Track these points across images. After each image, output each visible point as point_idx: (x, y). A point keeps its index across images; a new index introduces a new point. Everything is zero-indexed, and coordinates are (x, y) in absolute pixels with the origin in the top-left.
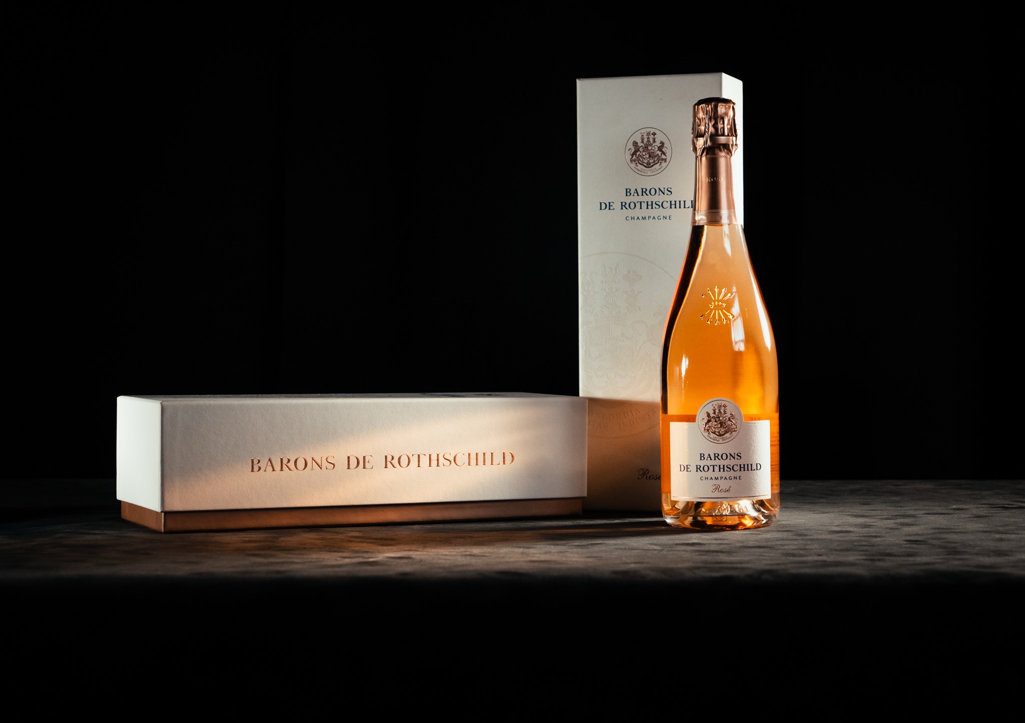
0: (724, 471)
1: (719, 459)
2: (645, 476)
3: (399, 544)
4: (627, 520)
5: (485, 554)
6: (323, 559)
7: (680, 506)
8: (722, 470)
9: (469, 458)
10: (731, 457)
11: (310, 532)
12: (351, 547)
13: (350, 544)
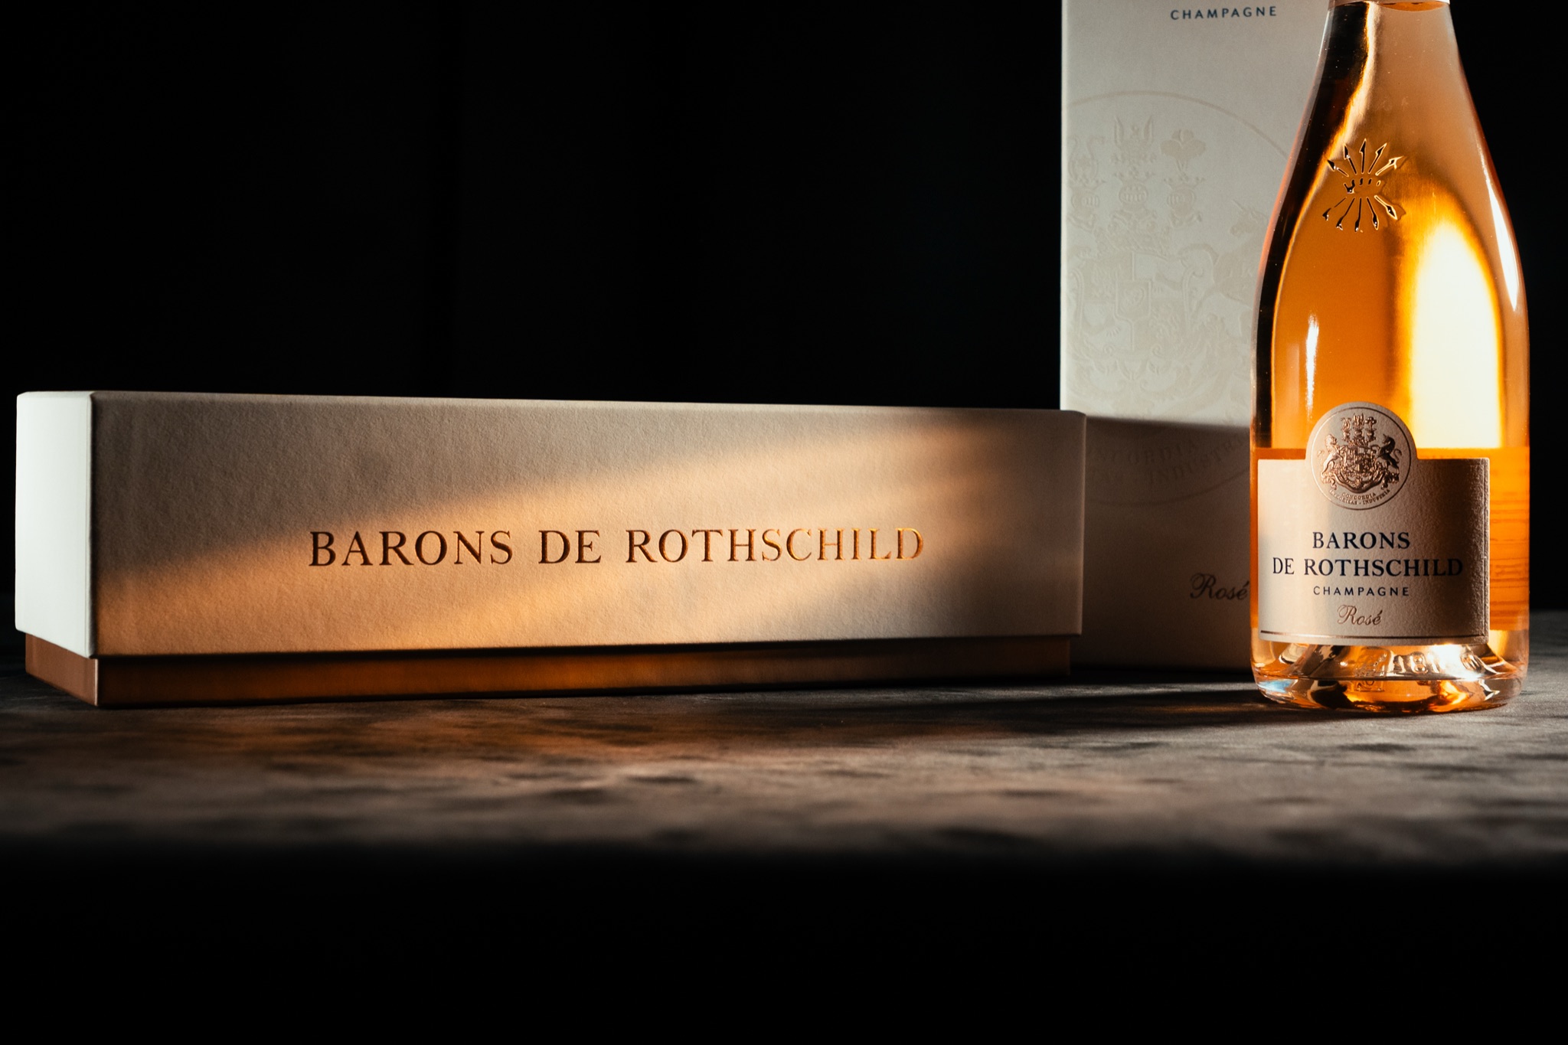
0: (1366, 574)
1: (1355, 547)
2: (1207, 591)
3: (662, 739)
4: (1178, 688)
5: (880, 771)
6: (464, 779)
7: (1293, 655)
8: (1361, 572)
9: (821, 542)
10: (1384, 542)
11: (448, 708)
12: (542, 746)
13: (541, 741)
